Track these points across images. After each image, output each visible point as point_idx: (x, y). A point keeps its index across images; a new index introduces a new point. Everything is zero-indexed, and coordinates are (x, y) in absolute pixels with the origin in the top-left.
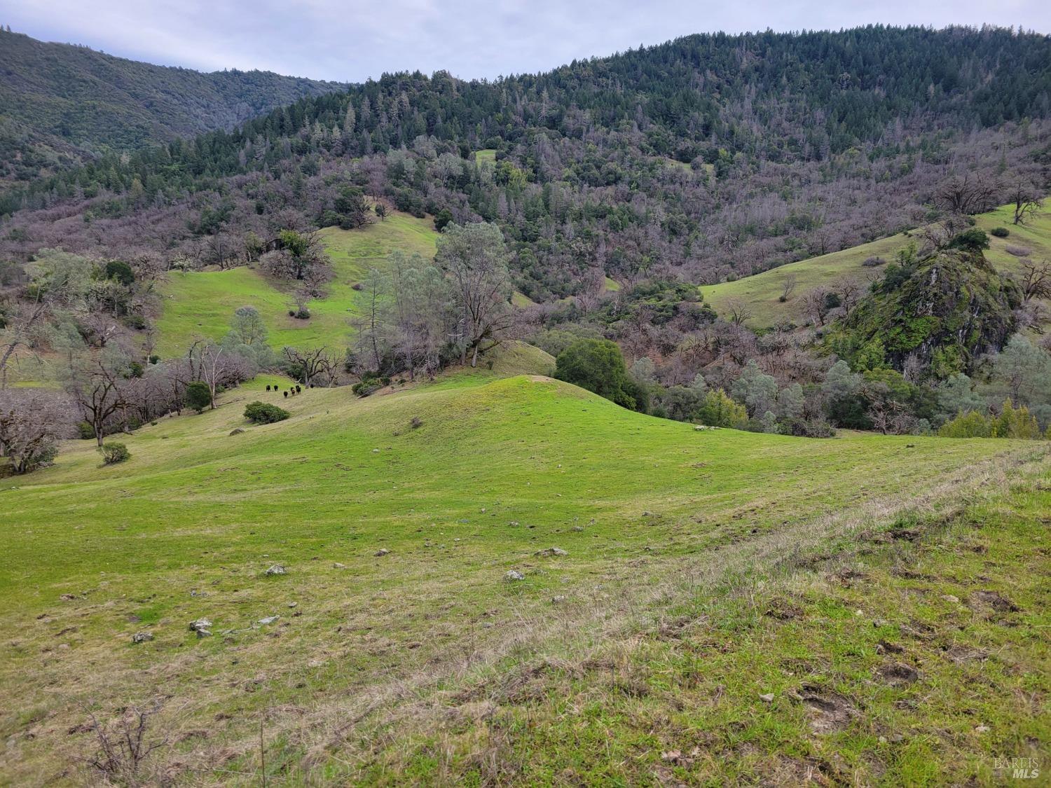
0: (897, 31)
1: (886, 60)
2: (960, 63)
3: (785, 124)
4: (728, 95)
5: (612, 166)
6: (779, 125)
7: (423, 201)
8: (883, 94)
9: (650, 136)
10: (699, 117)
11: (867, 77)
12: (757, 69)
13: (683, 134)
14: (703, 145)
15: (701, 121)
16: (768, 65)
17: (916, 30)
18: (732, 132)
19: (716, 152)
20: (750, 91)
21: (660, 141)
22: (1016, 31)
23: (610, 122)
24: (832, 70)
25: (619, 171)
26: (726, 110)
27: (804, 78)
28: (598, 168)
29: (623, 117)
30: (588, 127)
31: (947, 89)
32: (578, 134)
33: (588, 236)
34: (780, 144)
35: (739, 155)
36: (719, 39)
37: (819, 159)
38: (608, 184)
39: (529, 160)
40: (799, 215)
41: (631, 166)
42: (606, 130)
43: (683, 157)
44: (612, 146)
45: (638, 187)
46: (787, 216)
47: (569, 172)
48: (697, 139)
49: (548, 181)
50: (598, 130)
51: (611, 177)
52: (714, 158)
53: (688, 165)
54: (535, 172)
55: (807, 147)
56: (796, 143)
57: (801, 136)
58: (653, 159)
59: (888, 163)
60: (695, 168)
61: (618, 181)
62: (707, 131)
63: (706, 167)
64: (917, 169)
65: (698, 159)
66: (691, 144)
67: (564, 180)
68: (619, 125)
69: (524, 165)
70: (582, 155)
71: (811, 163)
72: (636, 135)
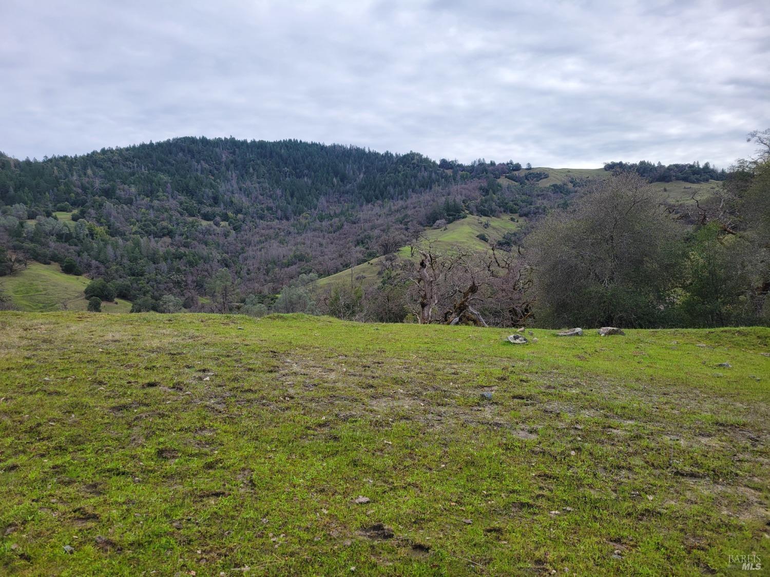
1: (306, 162)
3: (261, 197)
4: (219, 178)
5: (165, 224)
6: (256, 198)
7: (48, 252)
8: (310, 182)
9: (181, 204)
10: (209, 192)
11: (298, 171)
12: (232, 162)
13: (201, 203)
14: (217, 210)
15: (210, 194)
16: (239, 159)
17: (316, 144)
18: (232, 202)
19: (226, 214)
20: (233, 175)
21: (189, 207)
23: (151, 194)
24: (278, 165)
25: (170, 227)
26: (222, 187)
27: (263, 169)
28: (155, 225)
29: (158, 191)
30: (136, 197)
32: (130, 202)
33: (178, 271)
34: (262, 210)
35: (240, 216)
36: (204, 141)
37: (288, 219)
38: (164, 235)
39: (102, 220)
40: (298, 253)
41: (178, 224)
42: (149, 199)
43: (206, 217)
44: (158, 210)
45: (187, 238)
46: (292, 254)
47: (135, 228)
48: (210, 205)
49: (122, 234)
50: (143, 199)
51: (166, 231)
52: (225, 218)
53: (212, 223)
54: (109, 228)
55: (279, 212)
56: (271, 209)
57: (272, 205)
58: (191, 219)
59: (329, 222)
60: (217, 224)
61: (170, 234)
62: (216, 200)
63: (223, 223)
64: (345, 226)
65: (218, 218)
66: (209, 209)
67: (134, 234)
68: (158, 196)
69: (101, 224)
70: (140, 216)
71: (284, 221)
72: (172, 203)
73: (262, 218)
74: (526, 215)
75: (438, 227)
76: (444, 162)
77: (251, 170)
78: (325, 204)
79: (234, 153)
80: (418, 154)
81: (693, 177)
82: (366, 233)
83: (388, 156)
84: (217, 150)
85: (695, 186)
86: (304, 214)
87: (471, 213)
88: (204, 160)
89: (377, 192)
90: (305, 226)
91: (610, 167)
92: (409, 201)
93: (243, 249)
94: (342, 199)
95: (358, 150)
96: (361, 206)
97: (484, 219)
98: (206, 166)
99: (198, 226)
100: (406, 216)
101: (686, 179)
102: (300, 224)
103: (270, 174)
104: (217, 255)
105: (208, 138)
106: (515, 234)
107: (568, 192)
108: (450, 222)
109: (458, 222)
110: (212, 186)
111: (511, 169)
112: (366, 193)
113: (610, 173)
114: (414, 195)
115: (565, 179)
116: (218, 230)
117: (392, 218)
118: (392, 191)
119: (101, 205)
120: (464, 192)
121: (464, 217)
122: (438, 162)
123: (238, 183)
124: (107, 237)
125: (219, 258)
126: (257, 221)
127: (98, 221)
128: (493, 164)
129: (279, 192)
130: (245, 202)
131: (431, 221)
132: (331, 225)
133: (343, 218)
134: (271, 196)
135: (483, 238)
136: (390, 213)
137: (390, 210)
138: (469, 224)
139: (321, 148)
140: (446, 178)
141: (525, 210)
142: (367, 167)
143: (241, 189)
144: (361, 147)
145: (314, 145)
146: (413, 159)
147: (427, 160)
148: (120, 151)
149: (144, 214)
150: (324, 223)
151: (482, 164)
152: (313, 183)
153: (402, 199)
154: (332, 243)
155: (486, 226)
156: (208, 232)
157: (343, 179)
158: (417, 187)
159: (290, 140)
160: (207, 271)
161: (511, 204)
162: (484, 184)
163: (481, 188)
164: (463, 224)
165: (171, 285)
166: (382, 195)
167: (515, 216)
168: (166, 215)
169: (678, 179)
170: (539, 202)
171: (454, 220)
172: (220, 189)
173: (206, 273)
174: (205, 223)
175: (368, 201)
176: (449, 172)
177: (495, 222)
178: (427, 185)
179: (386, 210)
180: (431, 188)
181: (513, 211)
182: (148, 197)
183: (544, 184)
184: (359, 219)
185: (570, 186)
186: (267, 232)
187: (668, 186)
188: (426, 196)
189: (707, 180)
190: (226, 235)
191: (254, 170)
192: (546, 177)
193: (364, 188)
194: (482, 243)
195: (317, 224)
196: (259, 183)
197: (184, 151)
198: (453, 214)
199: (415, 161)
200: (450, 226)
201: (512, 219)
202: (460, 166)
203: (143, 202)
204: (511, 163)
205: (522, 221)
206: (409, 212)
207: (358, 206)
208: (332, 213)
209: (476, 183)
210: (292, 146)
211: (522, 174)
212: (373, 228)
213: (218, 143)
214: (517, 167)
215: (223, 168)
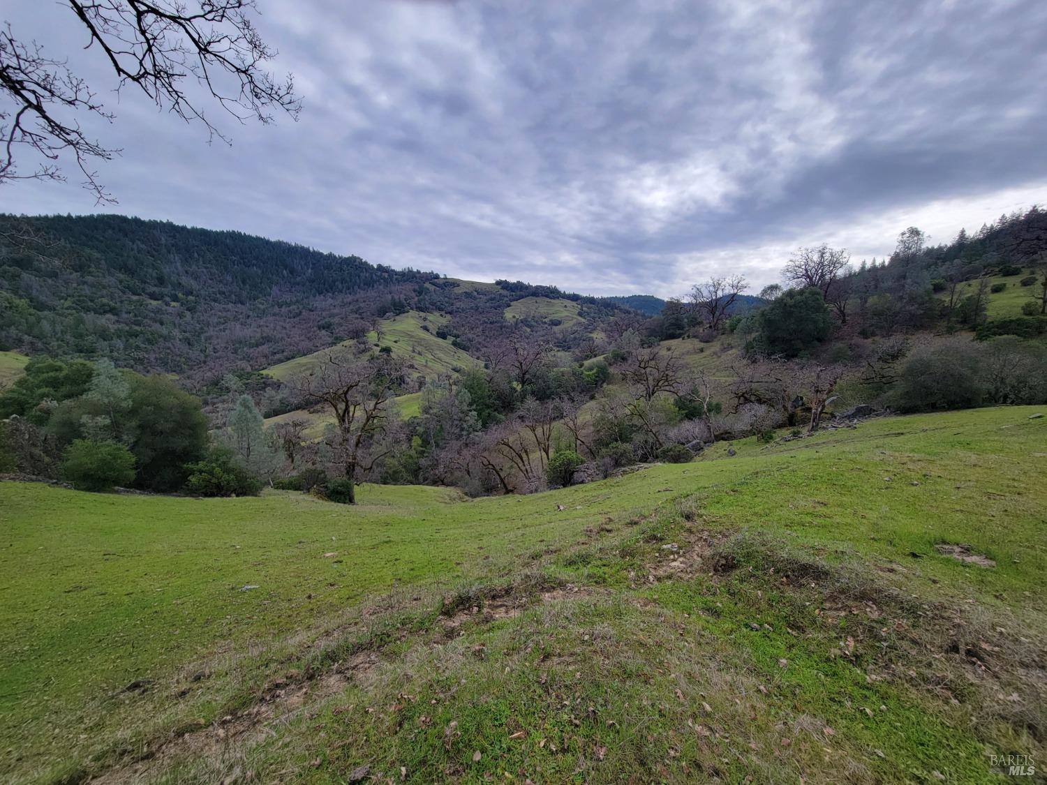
0: (250, 237)
2: (293, 261)
4: (160, 259)
5: (105, 300)
8: (260, 272)
9: (121, 282)
10: (152, 272)
11: (246, 260)
12: (173, 245)
13: (144, 282)
14: (165, 290)
15: (154, 275)
16: (180, 244)
18: (180, 284)
19: (176, 295)
20: (176, 258)
21: (131, 286)
22: (311, 249)
25: (112, 304)
26: (166, 270)
28: (92, 301)
29: (90, 267)
31: (291, 272)
33: (138, 347)
34: (214, 293)
35: (191, 298)
36: (136, 221)
37: (242, 303)
38: (105, 312)
39: (20, 292)
40: (265, 335)
41: (122, 302)
42: (79, 274)
43: (153, 296)
44: (92, 286)
45: (136, 316)
46: (258, 335)
47: (68, 303)
48: (155, 286)
49: (53, 309)
50: (71, 274)
51: (107, 308)
52: (175, 299)
53: (160, 302)
54: (31, 301)
55: (233, 296)
56: (224, 293)
57: (224, 289)
58: (135, 298)
59: (288, 309)
60: (167, 304)
61: (112, 311)
62: (161, 281)
63: (173, 304)
64: (304, 313)
65: (168, 299)
66: (156, 289)
67: (67, 309)
68: (90, 272)
69: (21, 297)
70: (70, 292)
71: (239, 305)
72: (108, 280)
73: (215, 300)
74: (450, 313)
75: (388, 318)
76: (380, 266)
77: (196, 255)
78: (279, 293)
79: (174, 237)
80: (359, 258)
81: (551, 295)
82: (326, 320)
83: (331, 256)
84: (155, 232)
85: (552, 301)
86: (259, 300)
87: (412, 309)
88: (138, 240)
89: (326, 286)
90: (264, 311)
91: (498, 283)
92: (358, 296)
93: (202, 328)
94: (293, 289)
95: (302, 248)
96: (315, 296)
97: (422, 314)
98: (143, 246)
99: (147, 305)
100: (359, 308)
101: (547, 296)
102: (259, 309)
103: (217, 261)
104: (176, 333)
105: (142, 219)
106: (446, 327)
107: (475, 298)
108: (397, 315)
109: (404, 315)
110: (154, 267)
111: (432, 278)
112: (317, 286)
113: (499, 287)
114: (362, 292)
115: (471, 289)
116: (170, 310)
117: (348, 309)
118: (340, 286)
119: (15, 277)
120: (404, 292)
121: (408, 312)
122: (375, 267)
123: (183, 266)
124: (32, 311)
125: (181, 337)
126: (213, 303)
127: (15, 293)
128: (418, 272)
129: (229, 278)
130: (194, 285)
131: (382, 312)
132: (290, 311)
133: (301, 307)
134: (221, 281)
135: (426, 329)
136: (343, 305)
137: (343, 302)
138: (412, 317)
139: (267, 243)
140: (384, 279)
141: (449, 309)
142: (313, 264)
143: (187, 272)
144: (306, 246)
145: (258, 239)
146: (355, 261)
147: (366, 263)
148: (26, 220)
149: (75, 288)
150: (283, 309)
151: (410, 271)
152: (263, 272)
153: (350, 294)
154: (294, 327)
155: (425, 319)
156: (158, 311)
157: (292, 272)
158: (362, 285)
159: (233, 232)
160: (169, 348)
161: (439, 304)
162: (417, 287)
163: (414, 291)
164: (407, 317)
165: (132, 362)
166: (332, 289)
167: (443, 313)
168: (104, 292)
169: (543, 296)
170: (458, 304)
171: (400, 313)
172: (164, 271)
173: (169, 351)
174: (154, 303)
175: (320, 294)
176: (386, 275)
177: (431, 317)
178: (369, 284)
179: (338, 302)
180: (373, 286)
181: (440, 309)
182: (77, 271)
183: (457, 290)
184: (316, 307)
185: (475, 293)
186: (224, 314)
187: (538, 299)
188: (372, 293)
189: (558, 298)
190: (181, 315)
191: (199, 255)
192: (458, 286)
193: (313, 281)
194: (426, 332)
195: (276, 309)
196: (206, 268)
197: (113, 229)
198: (399, 309)
199: (357, 263)
200: (397, 318)
201: (441, 315)
202: (393, 271)
203: (72, 277)
204: (432, 273)
205: (449, 317)
206: (362, 305)
207: (311, 297)
208: (288, 301)
209: (409, 287)
210: (235, 237)
211: (441, 282)
212: (332, 316)
213: (154, 225)
214: (437, 277)
215: (164, 251)
